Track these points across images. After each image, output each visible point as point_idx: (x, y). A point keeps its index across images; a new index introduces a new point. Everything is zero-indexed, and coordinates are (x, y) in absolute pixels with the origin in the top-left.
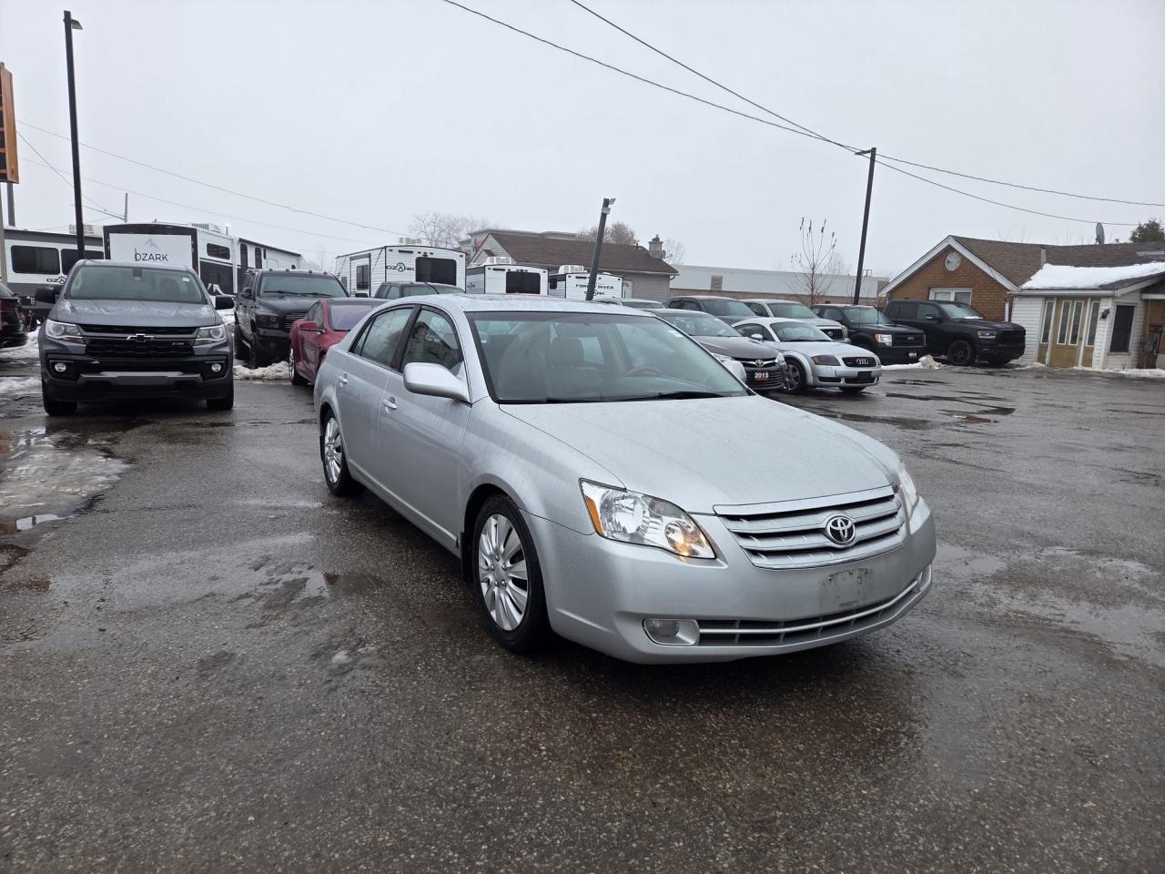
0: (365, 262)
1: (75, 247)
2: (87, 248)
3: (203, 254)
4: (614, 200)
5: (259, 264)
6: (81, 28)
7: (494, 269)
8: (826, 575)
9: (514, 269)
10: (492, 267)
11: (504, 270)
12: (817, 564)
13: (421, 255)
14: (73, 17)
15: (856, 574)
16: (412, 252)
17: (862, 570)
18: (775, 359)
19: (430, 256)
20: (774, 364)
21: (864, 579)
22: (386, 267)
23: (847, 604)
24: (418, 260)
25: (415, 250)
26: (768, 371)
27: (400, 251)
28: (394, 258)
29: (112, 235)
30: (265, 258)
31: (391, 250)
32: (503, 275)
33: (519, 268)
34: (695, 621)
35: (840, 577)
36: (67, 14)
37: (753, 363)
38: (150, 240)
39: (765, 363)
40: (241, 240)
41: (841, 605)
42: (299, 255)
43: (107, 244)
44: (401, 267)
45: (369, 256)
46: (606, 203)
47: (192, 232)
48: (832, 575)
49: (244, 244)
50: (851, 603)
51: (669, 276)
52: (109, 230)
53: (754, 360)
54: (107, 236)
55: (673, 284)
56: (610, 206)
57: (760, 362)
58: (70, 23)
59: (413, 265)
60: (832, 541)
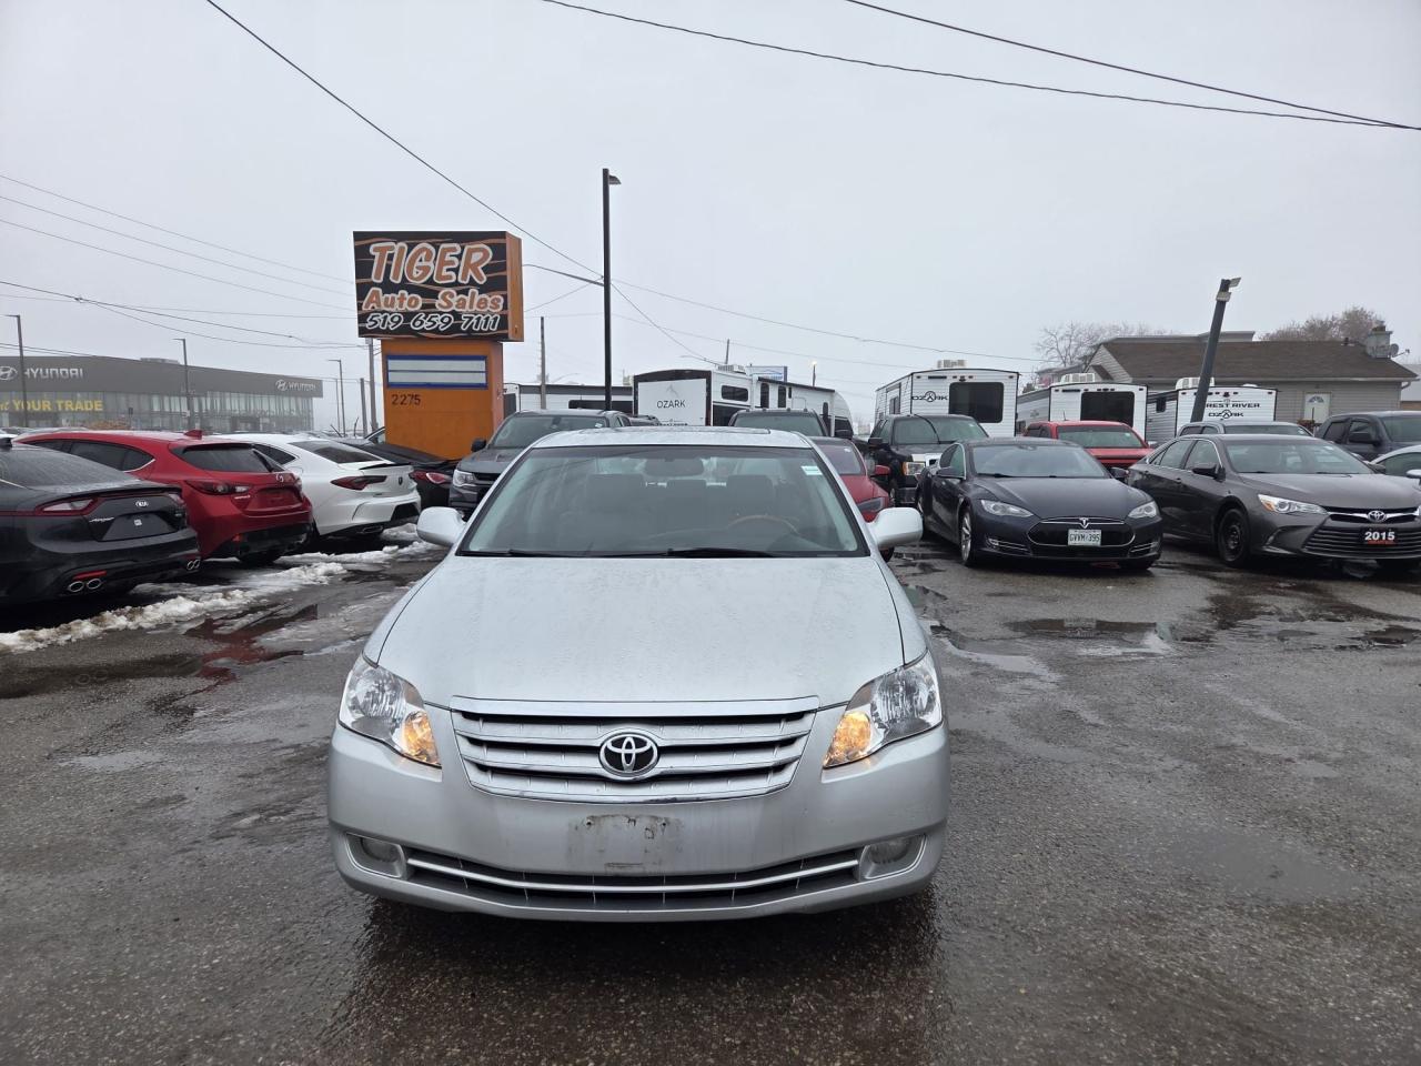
0: (895, 393)
1: (603, 398)
2: (614, 398)
3: (717, 397)
4: (1237, 281)
5: (782, 403)
6: (619, 183)
7: (1064, 391)
8: (582, 817)
9: (1093, 389)
10: (1061, 389)
11: (1079, 391)
12: (566, 797)
13: (957, 380)
14: (611, 173)
15: (643, 823)
16: (945, 377)
17: (656, 818)
18: (1415, 509)
19: (968, 380)
20: (1412, 518)
21: (659, 834)
22: (912, 398)
23: (619, 865)
24: (953, 386)
25: (949, 374)
26: (1393, 529)
27: (930, 378)
28: (923, 386)
29: (640, 384)
30: (790, 396)
31: (919, 377)
32: (1078, 398)
33: (1102, 387)
34: (399, 847)
35: (609, 823)
36: (605, 172)
37: (1364, 516)
38: (671, 387)
39: (1389, 516)
40: (760, 379)
41: (609, 865)
42: (833, 391)
43: (636, 394)
44: (931, 397)
45: (900, 385)
46: (1225, 285)
47: (706, 375)
48: (593, 817)
49: (765, 384)
50: (630, 865)
51: (1400, 383)
52: (639, 379)
53: (1366, 511)
54: (636, 386)
55: (1405, 395)
56: (1231, 290)
57: (1377, 514)
58: (608, 179)
59: (946, 393)
60: (604, 767)
